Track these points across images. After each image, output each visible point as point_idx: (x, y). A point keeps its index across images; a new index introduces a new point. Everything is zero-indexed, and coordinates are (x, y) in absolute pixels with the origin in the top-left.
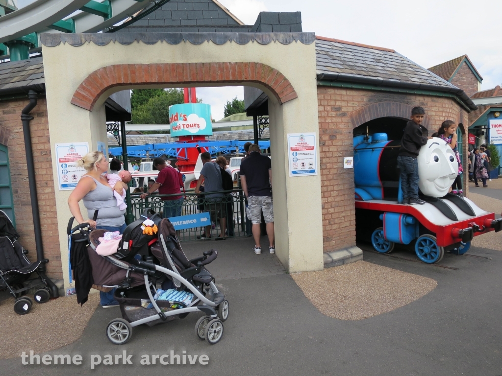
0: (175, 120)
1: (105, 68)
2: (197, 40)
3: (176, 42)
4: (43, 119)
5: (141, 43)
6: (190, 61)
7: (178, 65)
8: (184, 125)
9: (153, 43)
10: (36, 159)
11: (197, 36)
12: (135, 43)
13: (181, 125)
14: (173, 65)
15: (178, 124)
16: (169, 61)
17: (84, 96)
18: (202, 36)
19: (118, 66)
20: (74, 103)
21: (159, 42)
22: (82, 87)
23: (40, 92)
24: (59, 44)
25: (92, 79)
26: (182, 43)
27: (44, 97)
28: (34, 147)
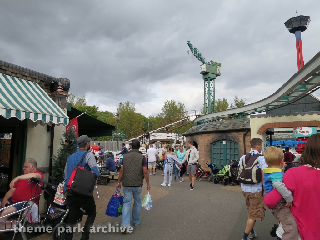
0: (296, 129)
1: (267, 124)
2: (295, 115)
3: (288, 116)
4: (249, 137)
5: (277, 116)
6: (293, 121)
7: (289, 122)
8: (300, 132)
9: (281, 116)
10: (246, 147)
11: (295, 113)
12: (276, 116)
13: (299, 131)
14: (287, 122)
15: (297, 131)
16: (286, 121)
17: (261, 131)
18: (297, 113)
19: (271, 123)
20: (258, 133)
21: (283, 116)
22: (260, 129)
23: (249, 130)
24: (254, 118)
25: (263, 127)
26: (290, 116)
27: (250, 131)
28: (246, 144)
